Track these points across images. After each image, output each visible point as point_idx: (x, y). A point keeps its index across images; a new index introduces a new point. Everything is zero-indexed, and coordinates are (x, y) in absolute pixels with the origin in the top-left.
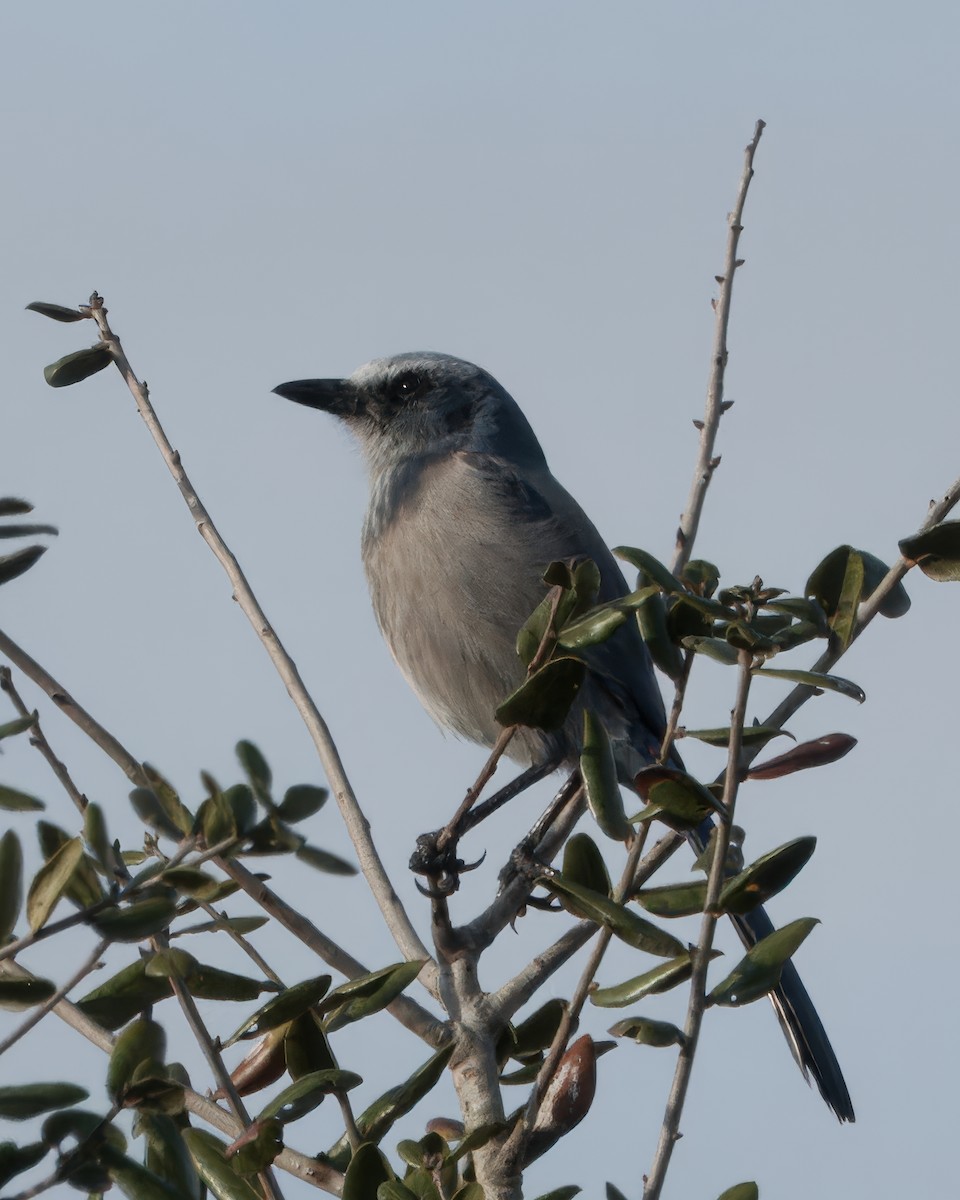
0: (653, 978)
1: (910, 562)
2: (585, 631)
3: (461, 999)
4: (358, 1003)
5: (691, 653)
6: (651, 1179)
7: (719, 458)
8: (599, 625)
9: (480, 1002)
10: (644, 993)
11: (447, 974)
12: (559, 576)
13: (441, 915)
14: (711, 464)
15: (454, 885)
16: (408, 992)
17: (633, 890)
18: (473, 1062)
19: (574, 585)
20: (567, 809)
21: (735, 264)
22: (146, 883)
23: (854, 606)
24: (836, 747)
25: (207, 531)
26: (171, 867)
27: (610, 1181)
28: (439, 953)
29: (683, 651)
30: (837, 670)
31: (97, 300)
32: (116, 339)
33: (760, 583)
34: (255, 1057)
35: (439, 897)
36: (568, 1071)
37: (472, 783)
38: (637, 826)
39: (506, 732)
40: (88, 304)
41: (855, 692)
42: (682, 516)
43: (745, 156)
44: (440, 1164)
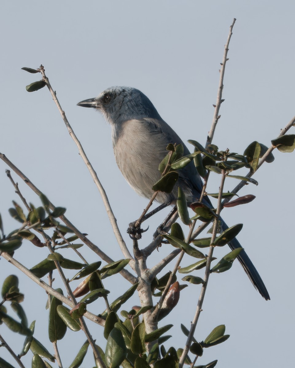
0: (196, 265)
1: (274, 147)
2: (179, 164)
3: (141, 270)
4: (111, 271)
5: (209, 171)
6: (193, 323)
7: (220, 116)
8: (183, 163)
9: (147, 271)
10: (194, 270)
11: (137, 263)
12: (171, 148)
13: (136, 246)
14: (218, 118)
15: (140, 237)
16: (125, 268)
17: (191, 240)
18: (144, 289)
19: (175, 151)
20: (173, 216)
21: (226, 60)
22: (13, 235)
23: (258, 159)
24: (249, 199)
25: (72, 134)
26: (20, 230)
27: (182, 323)
28: (135, 257)
29: (207, 170)
30: (253, 177)
31: (42, 67)
32: (47, 79)
33: (228, 150)
34: (81, 286)
35: (135, 240)
36: (171, 292)
37: (145, 208)
38: (193, 221)
39: (155, 193)
40: (39, 68)
41: (255, 182)
42: (209, 132)
43: (230, 29)
44: (132, 318)
